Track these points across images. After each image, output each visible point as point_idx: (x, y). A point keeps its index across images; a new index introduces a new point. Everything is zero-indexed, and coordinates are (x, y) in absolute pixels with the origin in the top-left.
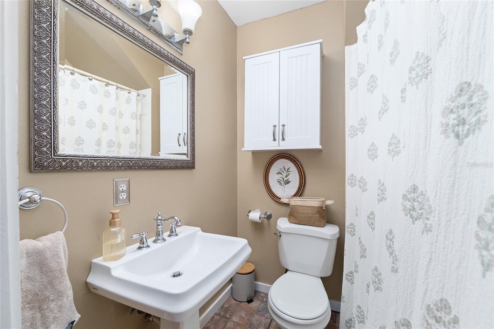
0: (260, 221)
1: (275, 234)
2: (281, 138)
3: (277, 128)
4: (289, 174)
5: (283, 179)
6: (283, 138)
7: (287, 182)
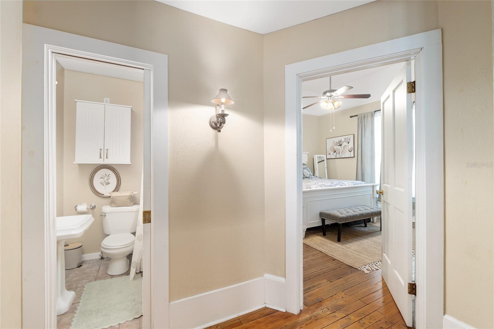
0: (87, 211)
1: (101, 216)
2: (105, 157)
3: (102, 151)
4: (109, 178)
5: (105, 182)
6: (107, 157)
7: (108, 183)
